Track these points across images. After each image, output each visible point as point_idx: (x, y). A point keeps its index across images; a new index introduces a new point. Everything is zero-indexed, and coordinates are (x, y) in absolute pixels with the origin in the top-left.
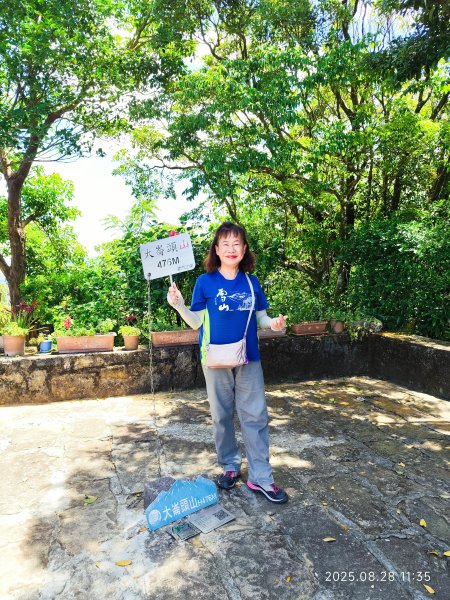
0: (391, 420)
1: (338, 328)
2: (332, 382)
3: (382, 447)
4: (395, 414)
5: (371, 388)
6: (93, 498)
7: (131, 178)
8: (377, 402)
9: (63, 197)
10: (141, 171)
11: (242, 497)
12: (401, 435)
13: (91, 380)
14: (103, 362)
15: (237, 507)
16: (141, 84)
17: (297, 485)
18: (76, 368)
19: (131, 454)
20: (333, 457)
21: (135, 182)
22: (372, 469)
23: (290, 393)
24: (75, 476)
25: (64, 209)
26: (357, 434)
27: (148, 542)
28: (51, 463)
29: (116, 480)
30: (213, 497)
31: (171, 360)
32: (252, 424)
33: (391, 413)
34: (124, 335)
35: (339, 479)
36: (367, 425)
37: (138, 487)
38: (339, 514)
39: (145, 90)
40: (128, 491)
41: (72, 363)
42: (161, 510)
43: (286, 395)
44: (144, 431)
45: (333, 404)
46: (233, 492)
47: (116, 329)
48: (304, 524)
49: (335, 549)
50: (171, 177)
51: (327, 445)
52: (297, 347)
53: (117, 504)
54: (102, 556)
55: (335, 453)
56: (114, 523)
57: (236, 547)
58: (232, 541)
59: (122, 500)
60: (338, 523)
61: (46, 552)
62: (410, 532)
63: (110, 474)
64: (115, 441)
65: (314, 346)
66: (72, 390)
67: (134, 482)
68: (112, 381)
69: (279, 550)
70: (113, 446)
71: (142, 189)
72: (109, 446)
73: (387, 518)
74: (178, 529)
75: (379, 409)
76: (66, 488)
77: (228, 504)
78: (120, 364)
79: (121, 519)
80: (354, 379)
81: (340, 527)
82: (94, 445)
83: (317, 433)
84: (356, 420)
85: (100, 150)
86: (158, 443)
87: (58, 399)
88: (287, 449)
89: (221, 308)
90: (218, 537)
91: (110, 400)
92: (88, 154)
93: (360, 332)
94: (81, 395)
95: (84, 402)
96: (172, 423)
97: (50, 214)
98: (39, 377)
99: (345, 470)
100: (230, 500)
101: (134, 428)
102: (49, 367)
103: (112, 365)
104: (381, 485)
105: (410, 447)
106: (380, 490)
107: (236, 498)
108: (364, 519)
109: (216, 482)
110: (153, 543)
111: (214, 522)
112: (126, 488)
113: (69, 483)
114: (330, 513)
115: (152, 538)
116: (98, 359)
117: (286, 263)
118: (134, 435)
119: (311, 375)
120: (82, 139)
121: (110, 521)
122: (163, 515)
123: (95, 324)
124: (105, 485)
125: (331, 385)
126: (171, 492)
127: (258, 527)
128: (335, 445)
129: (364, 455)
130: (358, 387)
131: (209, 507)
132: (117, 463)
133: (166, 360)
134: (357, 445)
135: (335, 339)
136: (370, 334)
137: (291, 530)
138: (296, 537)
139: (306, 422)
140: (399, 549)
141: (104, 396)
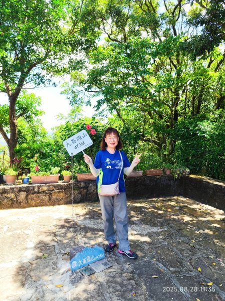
0: (191, 219)
1: (168, 172)
2: (164, 199)
3: (185, 232)
4: (193, 216)
5: (183, 202)
6: (46, 255)
7: (70, 96)
8: (185, 210)
9: (36, 105)
10: (75, 92)
11: (116, 255)
12: (195, 226)
13: (48, 197)
14: (53, 188)
15: (113, 260)
16: (75, 51)
17: (142, 251)
18: (40, 191)
19: (65, 234)
20: (161, 237)
21: (71, 98)
22: (179, 243)
23: (143, 205)
24: (38, 244)
25: (37, 111)
26: (173, 225)
27: (71, 276)
28: (27, 238)
29: (57, 246)
30: (102, 255)
31: (86, 187)
32: (120, 222)
33: (191, 215)
34: (64, 175)
35: (162, 248)
36: (179, 221)
37: (68, 250)
38: (161, 265)
39: (77, 54)
40: (63, 252)
41: (39, 188)
42: (77, 261)
43: (141, 205)
44: (72, 223)
45: (163, 210)
46: (112, 253)
47: (60, 172)
48: (144, 269)
49: (157, 281)
50: (89, 96)
51: (158, 231)
52: (148, 181)
53: (57, 258)
54: (49, 282)
55: (162, 235)
56: (55, 267)
57: (111, 279)
58: (110, 276)
59: (60, 256)
60: (160, 269)
61: (24, 280)
62: (193, 274)
63: (55, 244)
64: (58, 227)
65: (156, 181)
66: (38, 201)
67: (66, 248)
68: (58, 197)
69: (131, 281)
70: (57, 230)
71: (74, 101)
72: (55, 229)
73: (183, 267)
74: (85, 270)
75: (186, 213)
76: (34, 250)
77: (109, 259)
78: (62, 189)
79: (59, 265)
80: (176, 197)
81: (160, 271)
82: (48, 229)
83: (154, 225)
84: (174, 218)
85: (54, 83)
86: (78, 228)
87: (31, 206)
88: (139, 233)
89: (107, 167)
90: (104, 274)
91: (57, 207)
92: (48, 85)
93: (178, 175)
94: (42, 204)
95: (44, 208)
96: (85, 219)
97: (29, 113)
98: (23, 195)
99: (166, 243)
100: (110, 257)
101: (67, 221)
102: (27, 190)
103: (58, 189)
104: (182, 251)
105: (198, 232)
106: (181, 253)
107: (113, 256)
108: (172, 267)
109: (104, 248)
110: (73, 277)
111: (102, 267)
112: (62, 251)
113: (36, 248)
114: (157, 264)
115: (73, 274)
116: (51, 187)
117: (145, 138)
118: (67, 224)
119: (155, 195)
120: (45, 78)
121: (54, 266)
122: (79, 264)
123: (50, 170)
124: (52, 249)
125: (164, 201)
126: (82, 253)
127: (122, 270)
128: (163, 231)
129: (176, 236)
130: (177, 201)
131: (100, 260)
132: (58, 238)
133: (84, 187)
134: (173, 231)
135: (167, 178)
136: (184, 176)
137: (137, 272)
138: (140, 275)
139: (150, 219)
140: (186, 282)
141: (54, 205)
